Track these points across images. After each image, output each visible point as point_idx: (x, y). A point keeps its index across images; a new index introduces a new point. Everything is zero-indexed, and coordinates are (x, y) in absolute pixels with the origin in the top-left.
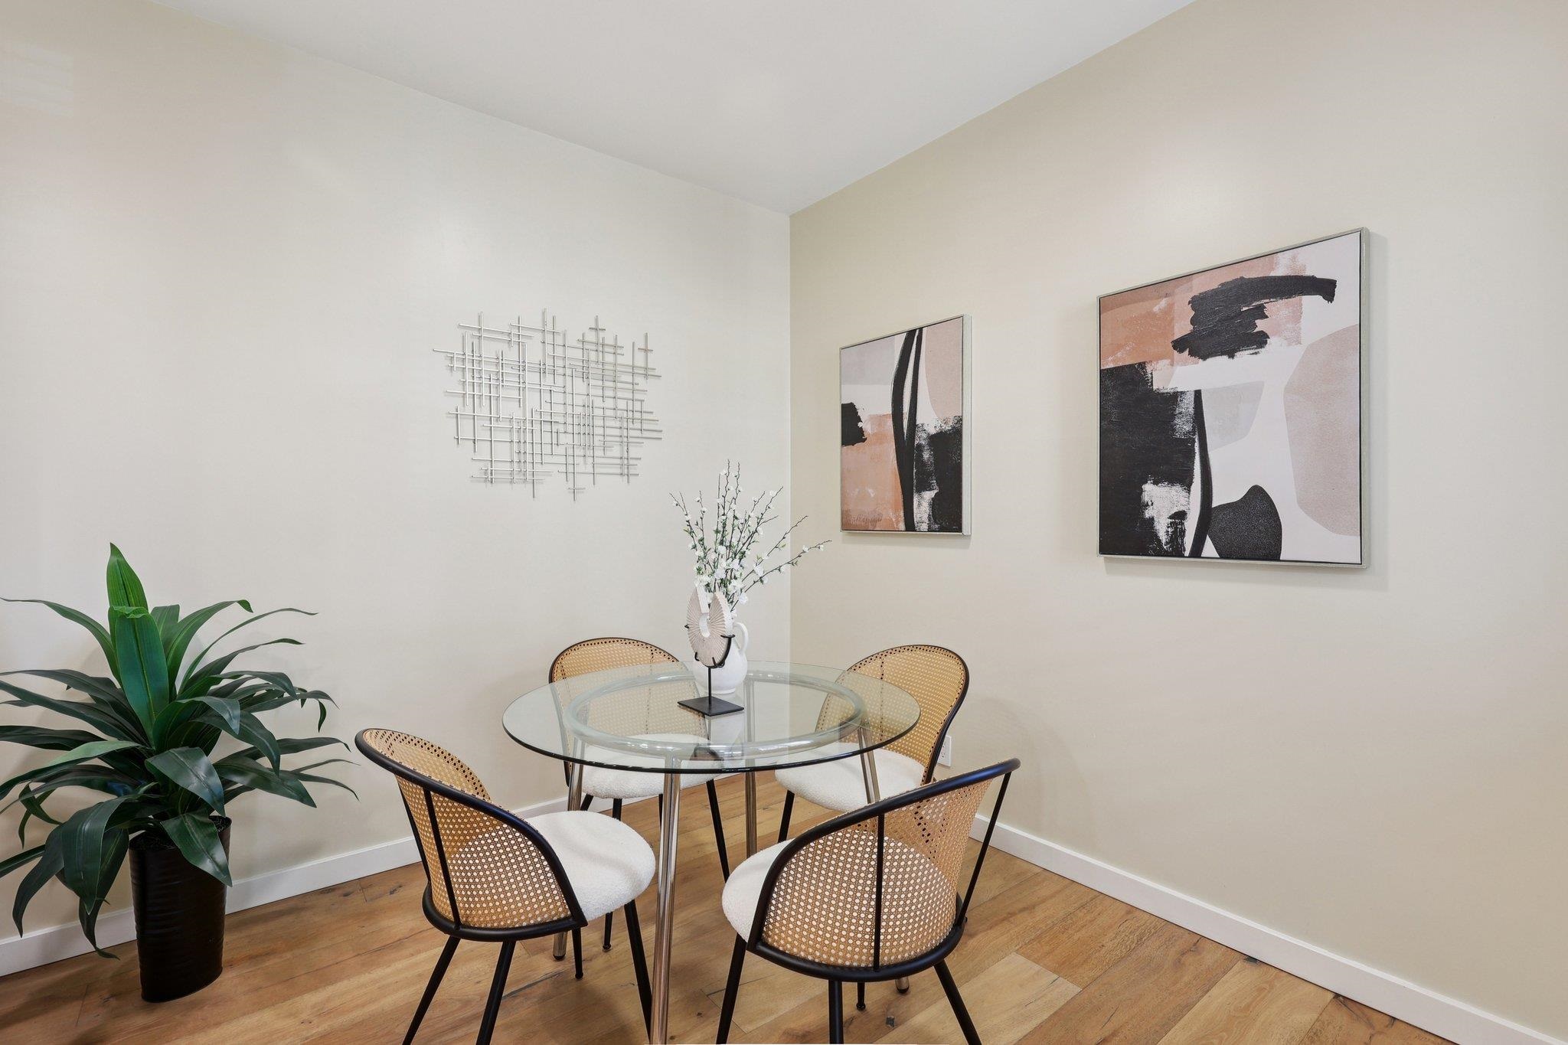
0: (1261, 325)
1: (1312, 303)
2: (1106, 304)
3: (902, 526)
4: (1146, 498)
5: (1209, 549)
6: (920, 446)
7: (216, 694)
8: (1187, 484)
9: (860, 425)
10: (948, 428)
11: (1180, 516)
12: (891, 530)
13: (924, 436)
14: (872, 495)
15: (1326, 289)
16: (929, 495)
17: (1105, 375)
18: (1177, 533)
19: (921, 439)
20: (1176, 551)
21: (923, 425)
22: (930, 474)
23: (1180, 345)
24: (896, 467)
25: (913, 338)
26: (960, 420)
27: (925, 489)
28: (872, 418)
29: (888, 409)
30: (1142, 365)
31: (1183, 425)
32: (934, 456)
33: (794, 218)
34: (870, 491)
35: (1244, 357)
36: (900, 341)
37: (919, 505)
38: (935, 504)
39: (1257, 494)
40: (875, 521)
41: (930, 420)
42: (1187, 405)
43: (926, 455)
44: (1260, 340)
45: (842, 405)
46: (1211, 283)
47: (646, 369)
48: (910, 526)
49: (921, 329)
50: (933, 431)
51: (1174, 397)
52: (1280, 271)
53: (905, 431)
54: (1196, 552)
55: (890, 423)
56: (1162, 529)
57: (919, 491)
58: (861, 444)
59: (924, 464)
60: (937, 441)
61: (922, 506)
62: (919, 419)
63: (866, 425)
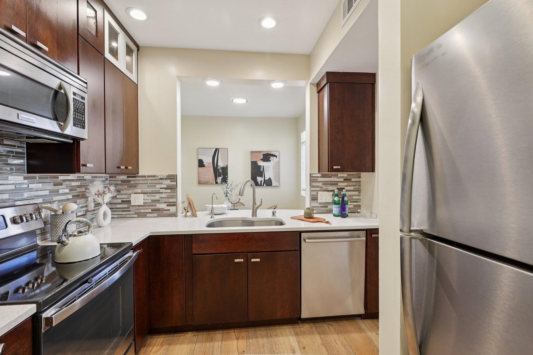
0: (270, 159)
1: (275, 158)
2: (252, 152)
3: (215, 183)
4: (257, 179)
5: (265, 185)
6: (219, 169)
8: (262, 177)
9: (204, 164)
10: (225, 166)
11: (261, 181)
12: (212, 184)
15: (276, 156)
16: (221, 178)
17: (252, 162)
18: (261, 183)
19: (219, 168)
20: (261, 185)
22: (221, 174)
23: (261, 160)
24: (213, 172)
25: (217, 150)
26: (228, 165)
27: (220, 176)
28: (207, 163)
29: (211, 161)
30: (257, 161)
31: (262, 170)
32: (222, 171)
34: (207, 176)
35: (268, 162)
36: (214, 150)
38: (222, 179)
39: (270, 178)
40: (208, 182)
41: (221, 164)
42: (262, 167)
43: (220, 171)
44: (270, 161)
45: (199, 159)
46: (265, 153)
48: (217, 183)
49: (219, 149)
51: (261, 166)
52: (272, 153)
53: (215, 166)
54: (263, 185)
55: (212, 164)
56: (259, 183)
57: (219, 177)
58: (204, 167)
59: (220, 172)
60: (223, 168)
61: (219, 179)
62: (219, 164)
63: (205, 163)
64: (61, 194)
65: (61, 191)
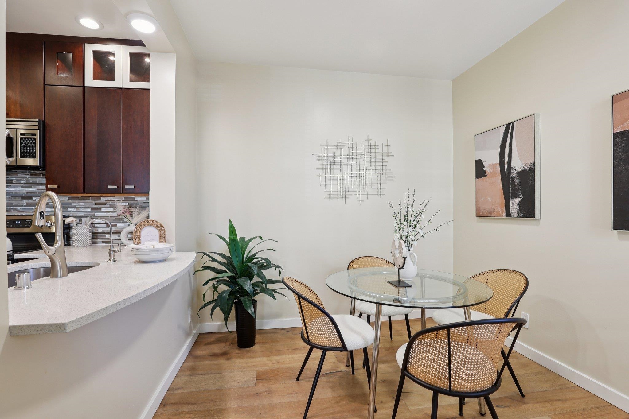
2: (615, 99)
3: (504, 215)
6: (513, 177)
7: (254, 263)
9: (484, 169)
10: (527, 168)
12: (499, 217)
13: (515, 172)
14: (490, 201)
16: (518, 200)
17: (616, 136)
19: (514, 174)
21: (514, 167)
22: (518, 190)
24: (502, 187)
25: (509, 127)
26: (533, 164)
27: (516, 197)
28: (490, 166)
29: (498, 161)
32: (520, 181)
33: (453, 81)
34: (489, 199)
36: (503, 129)
37: (513, 205)
38: (520, 204)
40: (491, 212)
41: (518, 165)
43: (516, 181)
45: (476, 160)
47: (387, 153)
48: (508, 215)
49: (513, 123)
50: (520, 170)
53: (506, 170)
55: (498, 167)
57: (513, 198)
58: (484, 177)
59: (515, 185)
60: (520, 174)
61: (514, 205)
62: (512, 166)
63: (487, 169)
64: (104, 211)
65: (103, 209)
